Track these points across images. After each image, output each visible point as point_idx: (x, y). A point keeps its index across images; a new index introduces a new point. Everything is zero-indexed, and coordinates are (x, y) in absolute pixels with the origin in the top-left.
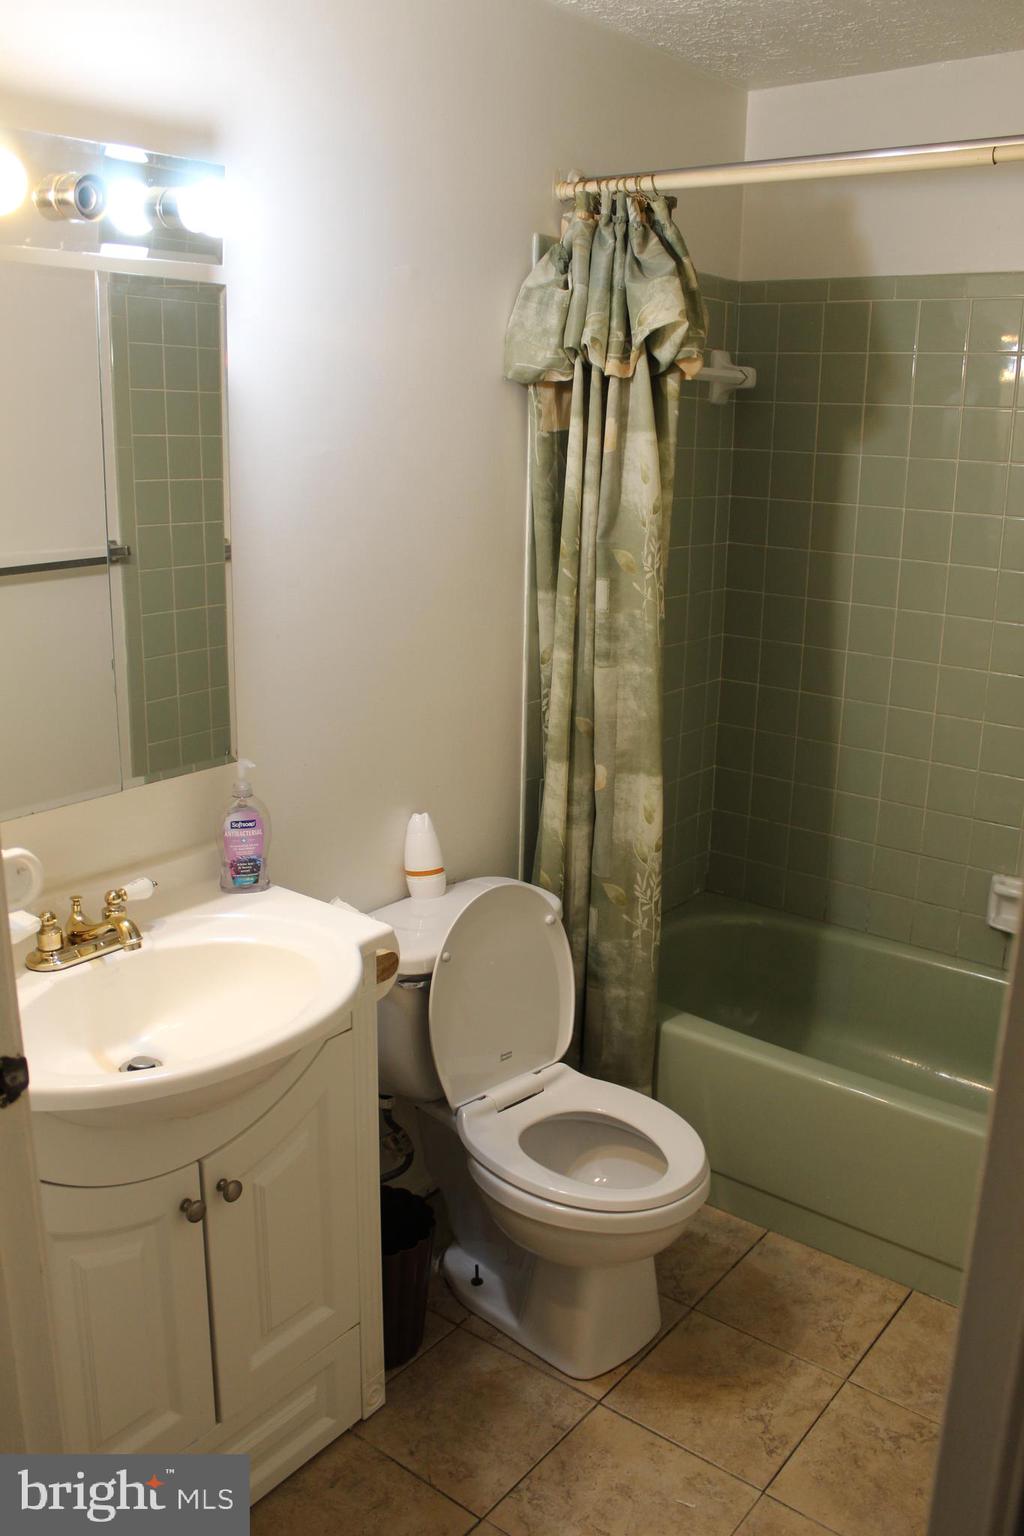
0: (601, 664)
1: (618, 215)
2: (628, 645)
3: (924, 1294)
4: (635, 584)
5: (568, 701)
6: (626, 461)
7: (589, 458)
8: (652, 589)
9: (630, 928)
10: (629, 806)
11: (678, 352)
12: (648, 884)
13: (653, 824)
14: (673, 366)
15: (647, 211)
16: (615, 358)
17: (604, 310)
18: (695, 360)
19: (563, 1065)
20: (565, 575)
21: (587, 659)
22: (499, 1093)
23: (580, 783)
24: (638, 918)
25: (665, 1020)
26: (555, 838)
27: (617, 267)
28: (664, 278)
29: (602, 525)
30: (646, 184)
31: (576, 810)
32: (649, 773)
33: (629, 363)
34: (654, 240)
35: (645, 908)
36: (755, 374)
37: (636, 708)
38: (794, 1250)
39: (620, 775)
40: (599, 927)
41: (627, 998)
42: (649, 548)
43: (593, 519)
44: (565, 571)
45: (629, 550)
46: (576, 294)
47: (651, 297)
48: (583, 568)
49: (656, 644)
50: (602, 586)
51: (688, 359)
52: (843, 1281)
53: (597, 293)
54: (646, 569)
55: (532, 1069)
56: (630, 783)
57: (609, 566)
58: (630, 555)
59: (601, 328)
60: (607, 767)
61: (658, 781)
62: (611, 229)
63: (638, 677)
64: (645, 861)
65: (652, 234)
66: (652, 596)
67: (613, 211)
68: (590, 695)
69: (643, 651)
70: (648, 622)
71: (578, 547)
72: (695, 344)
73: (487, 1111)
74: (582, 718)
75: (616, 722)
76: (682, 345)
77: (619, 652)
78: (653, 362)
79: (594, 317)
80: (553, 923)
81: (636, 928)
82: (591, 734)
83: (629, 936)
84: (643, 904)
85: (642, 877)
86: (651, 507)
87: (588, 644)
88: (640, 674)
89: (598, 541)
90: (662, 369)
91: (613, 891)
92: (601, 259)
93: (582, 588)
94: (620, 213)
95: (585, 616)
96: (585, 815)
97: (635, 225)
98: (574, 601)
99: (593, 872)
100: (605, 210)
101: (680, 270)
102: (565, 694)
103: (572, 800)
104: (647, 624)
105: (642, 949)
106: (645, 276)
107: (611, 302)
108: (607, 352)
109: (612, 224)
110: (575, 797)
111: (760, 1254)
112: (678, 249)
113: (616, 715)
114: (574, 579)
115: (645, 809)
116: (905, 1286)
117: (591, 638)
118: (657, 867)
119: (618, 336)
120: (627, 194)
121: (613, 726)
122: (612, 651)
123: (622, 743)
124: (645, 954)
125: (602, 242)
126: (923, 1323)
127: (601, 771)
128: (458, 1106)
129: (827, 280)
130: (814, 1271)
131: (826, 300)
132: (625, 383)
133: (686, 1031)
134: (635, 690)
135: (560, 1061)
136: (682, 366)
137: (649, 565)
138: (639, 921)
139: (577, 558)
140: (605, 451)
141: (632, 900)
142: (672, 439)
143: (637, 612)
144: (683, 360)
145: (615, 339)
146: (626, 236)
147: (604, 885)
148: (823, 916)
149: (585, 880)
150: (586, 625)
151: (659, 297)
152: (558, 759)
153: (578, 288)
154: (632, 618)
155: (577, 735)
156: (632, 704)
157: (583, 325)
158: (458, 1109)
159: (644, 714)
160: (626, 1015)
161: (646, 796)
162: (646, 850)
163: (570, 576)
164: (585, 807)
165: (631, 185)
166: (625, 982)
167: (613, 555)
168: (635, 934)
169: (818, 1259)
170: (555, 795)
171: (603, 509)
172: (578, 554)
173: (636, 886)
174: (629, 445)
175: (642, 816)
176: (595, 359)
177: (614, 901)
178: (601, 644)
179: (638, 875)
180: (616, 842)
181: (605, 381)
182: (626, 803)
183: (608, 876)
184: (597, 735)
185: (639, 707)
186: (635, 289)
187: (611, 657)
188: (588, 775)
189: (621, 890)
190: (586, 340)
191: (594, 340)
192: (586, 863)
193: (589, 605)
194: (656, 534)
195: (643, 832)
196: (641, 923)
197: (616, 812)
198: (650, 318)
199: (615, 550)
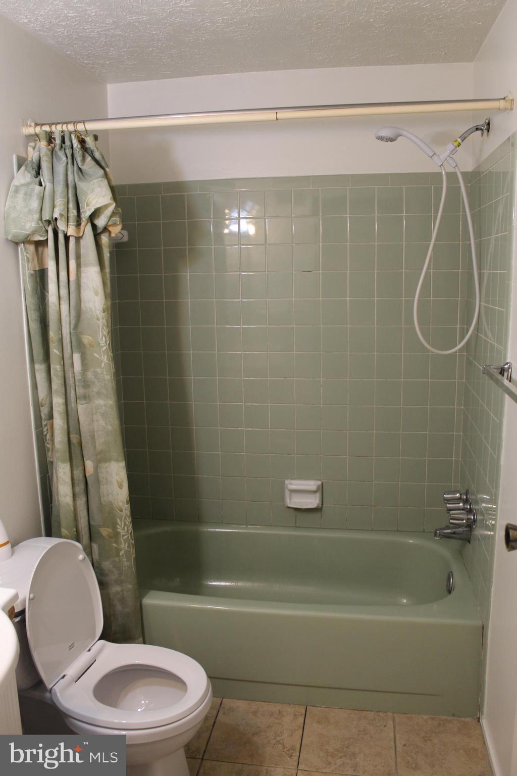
0: (81, 402)
1: (66, 144)
2: (95, 389)
3: (313, 706)
4: (95, 354)
5: (66, 427)
6: (82, 285)
7: (61, 284)
8: (107, 356)
9: (118, 550)
10: (108, 482)
11: (109, 221)
12: (125, 524)
13: (123, 490)
14: (105, 229)
15: (82, 142)
16: (73, 225)
17: (65, 198)
18: (118, 225)
19: (102, 641)
20: (56, 353)
21: (73, 400)
22: (72, 671)
23: (78, 473)
24: (122, 544)
25: (144, 597)
26: (68, 508)
27: (69, 173)
28: (99, 179)
29: (73, 322)
30: (80, 127)
31: (77, 489)
32: (117, 460)
33: (80, 228)
34: (89, 159)
35: (125, 537)
36: (127, 234)
37: (104, 425)
38: (241, 705)
39: (100, 465)
40: (100, 554)
41: (122, 591)
42: (102, 332)
43: (68, 319)
44: (54, 351)
45: (88, 335)
46: (47, 188)
47: (93, 191)
48: (65, 349)
49: (113, 387)
50: (77, 357)
51: (115, 224)
52: (271, 715)
53: (60, 188)
54: (102, 345)
55: (85, 649)
56: (106, 468)
57: (79, 345)
58: (90, 338)
59: (64, 208)
60: (93, 461)
61: (123, 464)
62: (63, 152)
63: (104, 407)
64: (121, 510)
65: (87, 155)
66: (107, 360)
67: (63, 141)
68: (77, 421)
69: (105, 392)
70: (106, 375)
71: (61, 336)
72: (117, 216)
73: (69, 685)
74: (73, 435)
75: (94, 434)
76: (111, 217)
77: (90, 394)
78: (94, 227)
79: (60, 202)
80: (84, 559)
81: (121, 550)
82: (80, 443)
83: (118, 555)
84: (123, 536)
85: (121, 520)
86: (101, 309)
87: (73, 392)
88: (105, 406)
89: (72, 331)
90: (99, 231)
91: (105, 532)
92: (60, 168)
93: (65, 359)
94: (68, 143)
95: (69, 375)
96: (82, 491)
97: (78, 150)
98: (62, 368)
99: (92, 523)
100: (58, 141)
101: (106, 175)
102: (64, 423)
103: (74, 484)
104: (106, 376)
105: (127, 561)
106: (86, 178)
107: (68, 194)
108: (68, 222)
109: (63, 149)
110: (76, 482)
111: (224, 713)
112: (103, 164)
113: (94, 430)
114: (61, 355)
115: (117, 482)
116: (302, 705)
117: (74, 388)
118: (128, 513)
119: (73, 213)
120: (71, 133)
121: (93, 437)
122: (87, 394)
123: (99, 447)
124: (129, 563)
125: (59, 159)
126: (319, 722)
127: (89, 465)
128: (51, 687)
129: (161, 183)
130: (255, 713)
131: (161, 194)
132: (78, 239)
133: (156, 601)
134: (103, 415)
135: (99, 639)
136: (110, 229)
137: (104, 342)
138: (123, 546)
139: (61, 343)
140: (71, 279)
141: (116, 535)
142: (108, 270)
143: (99, 370)
144: (110, 226)
145: (72, 215)
146: (73, 155)
147: (100, 529)
148: (198, 519)
149: (87, 529)
150: (70, 381)
151: (97, 190)
152: (63, 461)
153: (48, 185)
154: (95, 374)
155: (72, 445)
156: (102, 422)
157: (54, 207)
158: (51, 688)
159: (110, 428)
160: (123, 601)
161: (117, 474)
162: (121, 504)
163: (58, 353)
164: (82, 486)
165: (71, 127)
166: (120, 582)
167: (80, 338)
168: (121, 554)
169: (254, 706)
170: (65, 483)
171: (73, 313)
172: (61, 341)
173: (118, 526)
174: (83, 275)
175: (116, 486)
176: (61, 226)
177: (107, 537)
178: (80, 391)
179: (118, 520)
180: (104, 503)
181: (67, 238)
182: (106, 480)
183: (101, 524)
184: (84, 444)
185: (106, 424)
186: (81, 185)
187: (87, 398)
188: (81, 468)
189: (110, 530)
190: (56, 215)
191: (61, 215)
192: (87, 518)
193: (71, 369)
194: (106, 324)
195: (118, 494)
196: (124, 546)
197: (101, 486)
198: (94, 202)
199: (81, 336)
